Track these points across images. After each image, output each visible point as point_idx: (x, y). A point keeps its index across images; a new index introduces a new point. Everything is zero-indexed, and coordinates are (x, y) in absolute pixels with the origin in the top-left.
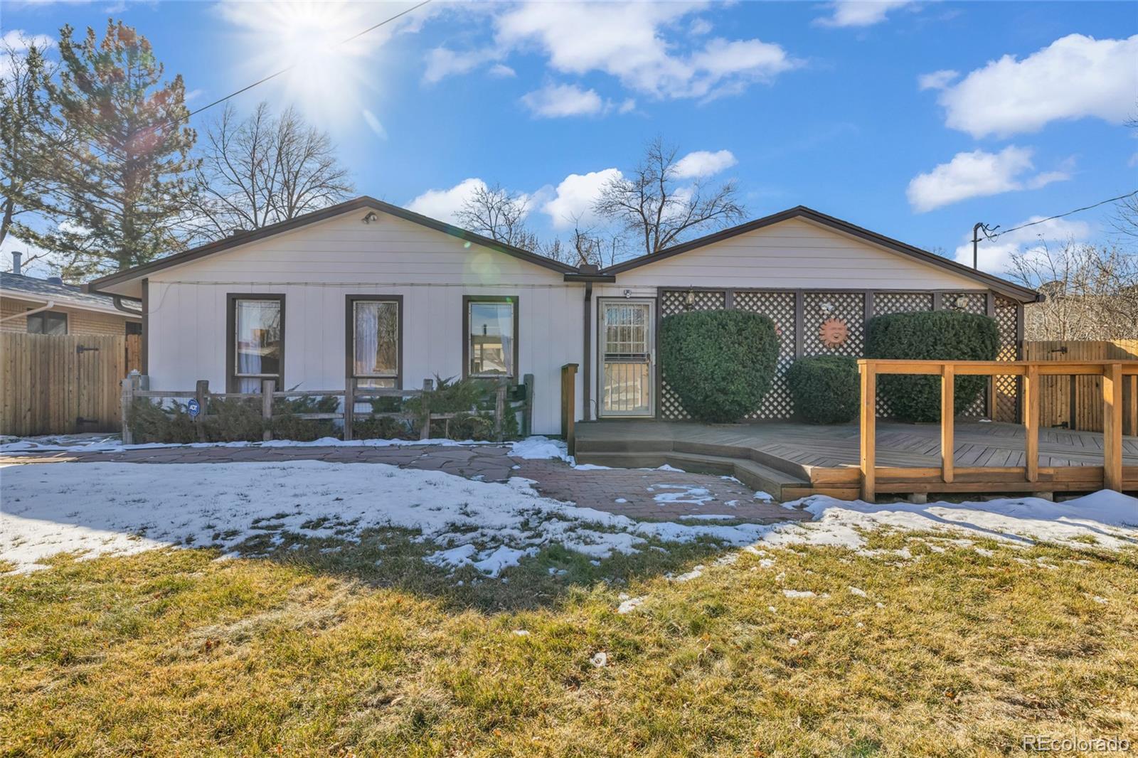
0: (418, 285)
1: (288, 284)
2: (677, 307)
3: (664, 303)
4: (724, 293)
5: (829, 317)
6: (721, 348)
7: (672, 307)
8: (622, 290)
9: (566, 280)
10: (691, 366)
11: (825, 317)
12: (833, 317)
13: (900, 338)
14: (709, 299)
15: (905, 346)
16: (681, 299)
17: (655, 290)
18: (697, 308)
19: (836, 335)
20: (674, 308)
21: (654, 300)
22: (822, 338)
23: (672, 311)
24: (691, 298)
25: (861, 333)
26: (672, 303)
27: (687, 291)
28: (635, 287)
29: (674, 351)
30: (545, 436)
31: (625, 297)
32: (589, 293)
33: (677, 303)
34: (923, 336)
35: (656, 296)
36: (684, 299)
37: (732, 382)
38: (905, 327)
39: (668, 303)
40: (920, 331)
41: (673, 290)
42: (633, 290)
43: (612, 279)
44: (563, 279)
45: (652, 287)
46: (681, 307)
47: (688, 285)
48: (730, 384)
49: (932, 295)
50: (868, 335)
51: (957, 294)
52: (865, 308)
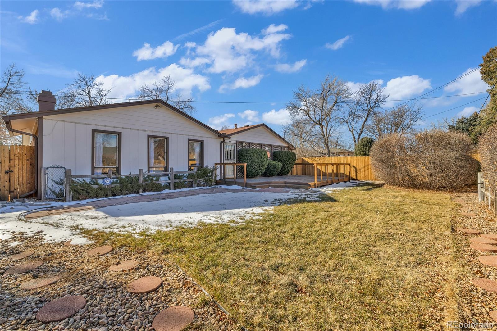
0: (173, 134)
1: (123, 128)
4: (249, 143)
8: (229, 141)
9: (218, 137)
12: (268, 151)
14: (246, 145)
17: (235, 142)
18: (244, 147)
19: (269, 155)
21: (236, 144)
25: (272, 155)
27: (243, 142)
31: (230, 143)
32: (223, 141)
36: (242, 145)
39: (239, 145)
40: (287, 155)
41: (239, 142)
42: (231, 141)
43: (230, 138)
46: (241, 147)
47: (243, 141)
49: (281, 147)
50: (274, 156)
51: (284, 147)
52: (272, 149)
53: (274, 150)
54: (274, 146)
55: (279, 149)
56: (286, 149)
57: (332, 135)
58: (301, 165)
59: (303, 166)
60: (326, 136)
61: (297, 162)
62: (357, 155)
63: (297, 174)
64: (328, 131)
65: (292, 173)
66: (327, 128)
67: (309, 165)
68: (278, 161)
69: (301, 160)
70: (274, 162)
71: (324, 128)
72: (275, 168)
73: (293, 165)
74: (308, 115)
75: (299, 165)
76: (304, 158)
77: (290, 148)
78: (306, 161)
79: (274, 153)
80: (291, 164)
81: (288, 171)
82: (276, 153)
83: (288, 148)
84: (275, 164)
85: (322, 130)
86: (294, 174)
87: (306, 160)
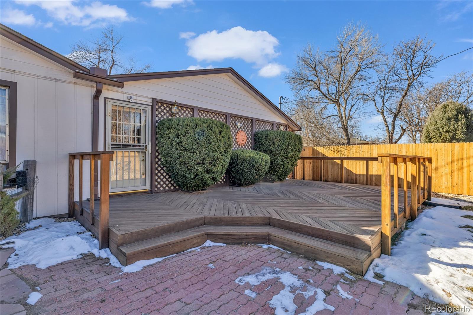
2: (165, 114)
3: (157, 110)
4: (193, 109)
5: (239, 130)
6: (210, 143)
7: (162, 114)
8: (126, 95)
9: (76, 76)
10: (189, 154)
11: (238, 129)
12: (241, 129)
13: (274, 142)
14: (185, 112)
15: (276, 146)
16: (168, 109)
17: (150, 100)
18: (178, 116)
19: (243, 139)
20: (163, 115)
21: (150, 107)
22: (237, 140)
23: (162, 116)
24: (175, 109)
25: (251, 139)
26: (162, 111)
27: (172, 104)
28: (136, 95)
29: (174, 143)
30: (50, 217)
31: (129, 102)
32: (98, 93)
33: (165, 111)
34: (284, 141)
35: (151, 104)
36: (170, 109)
37: (214, 165)
38: (275, 137)
39: (160, 110)
40: (282, 139)
41: (163, 102)
42: (134, 97)
43: (121, 85)
44: (72, 76)
45: (148, 98)
46: (168, 115)
48: (213, 167)
49: (272, 124)
50: (255, 140)
51: (279, 125)
52: (252, 127)
53: (257, 128)
54: (257, 120)
55: (269, 128)
56: (282, 128)
57: (353, 117)
58: (311, 161)
59: (314, 162)
60: (344, 118)
61: (303, 154)
62: (430, 139)
63: (304, 179)
64: (347, 111)
65: (294, 175)
66: (346, 107)
67: (325, 161)
68: (265, 151)
69: (311, 151)
70: (253, 154)
71: (341, 107)
72: (253, 166)
73: (296, 160)
74: (319, 88)
75: (308, 161)
76: (316, 148)
77: (290, 127)
78: (319, 153)
79: (257, 134)
80: (292, 157)
81: (286, 172)
82: (259, 135)
83: (286, 126)
84: (252, 158)
85: (339, 110)
86: (298, 178)
87: (320, 151)
